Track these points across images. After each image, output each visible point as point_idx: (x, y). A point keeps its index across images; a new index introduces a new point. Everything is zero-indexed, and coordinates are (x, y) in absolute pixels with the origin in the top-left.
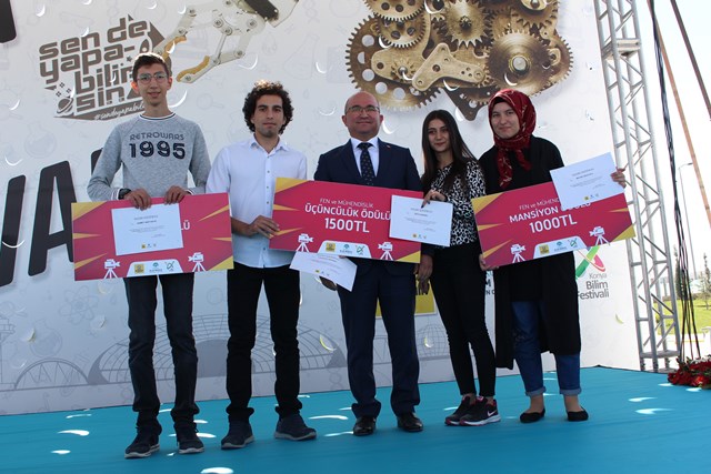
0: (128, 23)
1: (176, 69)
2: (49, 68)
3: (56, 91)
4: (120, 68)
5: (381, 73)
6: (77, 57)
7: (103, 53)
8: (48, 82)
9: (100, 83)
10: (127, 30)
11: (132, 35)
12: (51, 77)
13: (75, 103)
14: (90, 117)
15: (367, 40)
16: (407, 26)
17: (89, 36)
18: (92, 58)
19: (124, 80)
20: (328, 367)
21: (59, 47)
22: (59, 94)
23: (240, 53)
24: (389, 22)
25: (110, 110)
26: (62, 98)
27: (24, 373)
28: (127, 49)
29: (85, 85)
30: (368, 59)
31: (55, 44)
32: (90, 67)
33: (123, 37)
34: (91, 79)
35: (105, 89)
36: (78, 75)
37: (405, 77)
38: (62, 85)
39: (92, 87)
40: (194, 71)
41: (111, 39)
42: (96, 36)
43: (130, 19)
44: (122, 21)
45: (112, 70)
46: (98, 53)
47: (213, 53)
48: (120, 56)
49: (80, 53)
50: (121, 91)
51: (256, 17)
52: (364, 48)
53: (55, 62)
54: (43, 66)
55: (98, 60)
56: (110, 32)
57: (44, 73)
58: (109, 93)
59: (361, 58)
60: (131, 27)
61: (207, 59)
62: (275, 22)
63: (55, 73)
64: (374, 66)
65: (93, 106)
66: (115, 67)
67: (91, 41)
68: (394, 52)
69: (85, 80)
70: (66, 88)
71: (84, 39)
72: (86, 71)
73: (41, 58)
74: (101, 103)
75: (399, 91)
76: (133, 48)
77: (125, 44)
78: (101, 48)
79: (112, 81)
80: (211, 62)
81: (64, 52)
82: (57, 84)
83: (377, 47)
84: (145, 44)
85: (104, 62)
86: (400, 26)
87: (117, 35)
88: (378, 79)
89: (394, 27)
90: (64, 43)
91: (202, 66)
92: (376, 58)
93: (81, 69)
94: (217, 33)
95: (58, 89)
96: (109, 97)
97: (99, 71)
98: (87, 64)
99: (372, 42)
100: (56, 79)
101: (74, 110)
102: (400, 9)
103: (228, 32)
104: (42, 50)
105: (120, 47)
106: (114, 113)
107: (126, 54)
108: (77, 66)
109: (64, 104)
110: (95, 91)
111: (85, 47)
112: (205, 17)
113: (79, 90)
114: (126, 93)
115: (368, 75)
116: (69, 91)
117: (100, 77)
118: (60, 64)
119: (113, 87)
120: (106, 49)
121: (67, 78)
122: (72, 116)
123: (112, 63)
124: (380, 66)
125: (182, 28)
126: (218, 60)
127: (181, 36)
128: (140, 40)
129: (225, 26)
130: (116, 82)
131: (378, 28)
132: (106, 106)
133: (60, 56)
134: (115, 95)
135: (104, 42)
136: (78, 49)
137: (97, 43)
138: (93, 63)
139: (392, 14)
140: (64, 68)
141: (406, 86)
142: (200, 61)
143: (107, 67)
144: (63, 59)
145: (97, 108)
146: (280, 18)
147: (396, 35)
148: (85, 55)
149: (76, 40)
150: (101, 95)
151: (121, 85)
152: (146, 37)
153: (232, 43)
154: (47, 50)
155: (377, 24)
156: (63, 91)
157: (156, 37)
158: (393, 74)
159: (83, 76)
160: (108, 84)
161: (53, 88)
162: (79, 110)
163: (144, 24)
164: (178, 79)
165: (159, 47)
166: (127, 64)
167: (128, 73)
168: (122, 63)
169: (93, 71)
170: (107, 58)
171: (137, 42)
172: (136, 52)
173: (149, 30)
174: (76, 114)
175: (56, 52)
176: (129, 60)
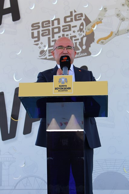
0: (74, 14)
1: (97, 37)
2: (36, 35)
3: (39, 46)
4: (69, 36)
6: (49, 30)
7: (62, 28)
8: (35, 41)
10: (73, 17)
11: (76, 20)
12: (36, 39)
13: (47, 52)
17: (55, 20)
21: (40, 25)
22: (40, 48)
26: (41, 49)
27: (19, 182)
28: (73, 27)
29: (52, 44)
31: (39, 23)
32: (55, 35)
33: (72, 21)
34: (55, 41)
36: (49, 38)
38: (42, 43)
40: (105, 39)
41: (65, 22)
42: (58, 20)
43: (75, 12)
44: (71, 13)
46: (59, 28)
47: (115, 30)
48: (70, 30)
49: (50, 28)
53: (38, 32)
54: (33, 34)
55: (59, 32)
56: (65, 18)
57: (33, 37)
60: (75, 16)
61: (112, 33)
63: (38, 37)
67: (56, 22)
69: (53, 41)
70: (43, 45)
71: (53, 21)
72: (53, 37)
73: (32, 30)
76: (76, 26)
77: (72, 24)
78: (61, 26)
80: (114, 34)
81: (43, 27)
82: (39, 42)
84: (82, 24)
85: (62, 33)
87: (68, 19)
90: (43, 23)
91: (109, 36)
93: (51, 36)
94: (117, 20)
95: (40, 45)
97: (59, 37)
98: (54, 33)
100: (39, 40)
101: (47, 56)
103: (123, 20)
104: (33, 26)
105: (70, 26)
107: (73, 29)
108: (49, 34)
109: (42, 52)
111: (53, 25)
112: (111, 12)
113: (49, 46)
116: (45, 46)
118: (41, 33)
120: (63, 26)
121: (44, 40)
122: (46, 59)
123: (66, 33)
125: (100, 17)
126: (117, 34)
127: (99, 21)
129: (121, 17)
133: (41, 29)
135: (62, 23)
136: (49, 26)
137: (59, 23)
140: (43, 35)
142: (109, 34)
143: (63, 35)
144: (42, 31)
148: (53, 29)
149: (49, 21)
152: (82, 21)
153: (124, 25)
154: (35, 26)
156: (42, 46)
157: (87, 21)
159: (51, 39)
161: (37, 45)
162: (49, 56)
163: (81, 14)
164: (98, 42)
165: (89, 26)
166: (73, 34)
167: (74, 39)
168: (70, 33)
169: (56, 37)
170: (63, 31)
171: (78, 23)
172: (78, 28)
173: (84, 17)
174: (48, 58)
175: (39, 27)
176: (74, 32)
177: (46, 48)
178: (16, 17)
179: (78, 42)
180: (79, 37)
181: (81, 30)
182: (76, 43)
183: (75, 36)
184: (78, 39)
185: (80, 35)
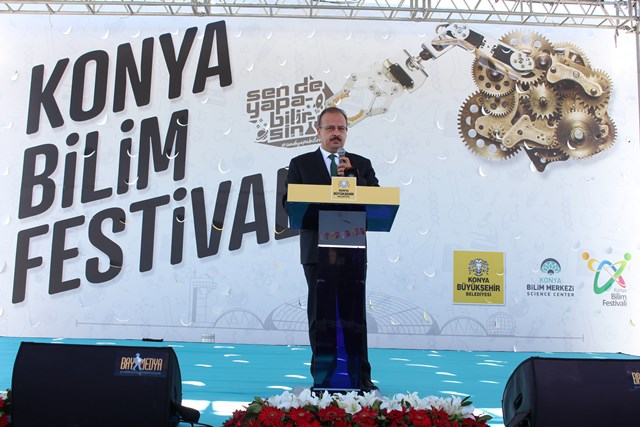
0: (309, 81)
2: (253, 108)
3: (256, 124)
4: (302, 112)
5: (482, 133)
6: (272, 102)
7: (291, 101)
8: (252, 117)
9: (287, 122)
10: (308, 86)
11: (312, 90)
12: (254, 114)
13: (269, 134)
14: (279, 144)
15: (474, 109)
16: (502, 100)
17: (282, 88)
18: (283, 103)
19: (304, 121)
20: (427, 334)
21: (260, 94)
22: (258, 126)
23: (385, 110)
24: (490, 96)
25: (293, 141)
26: (260, 129)
27: (221, 317)
28: (307, 100)
29: (277, 122)
30: (473, 122)
31: (258, 91)
32: (281, 110)
33: (306, 91)
34: (281, 118)
35: (291, 126)
36: (272, 114)
37: (498, 137)
38: (261, 120)
39: (281, 124)
40: (353, 119)
41: (297, 91)
42: (287, 88)
43: (311, 78)
44: (306, 79)
45: (296, 113)
46: (287, 100)
47: (366, 108)
48: (303, 104)
49: (275, 99)
50: (301, 128)
51: (398, 85)
52: (471, 114)
53: (257, 104)
54: (249, 106)
55: (287, 105)
56: (297, 86)
57: (249, 111)
58: (293, 129)
59: (468, 120)
60: (312, 84)
61: (362, 112)
62: (411, 90)
63: (257, 111)
64: (477, 127)
65: (281, 137)
66: (299, 111)
67: (283, 91)
68: (492, 119)
69: (277, 118)
70: (263, 123)
71: (279, 90)
72: (278, 112)
73: (248, 100)
74: (287, 136)
75: (493, 147)
76: (311, 99)
77: (307, 95)
78: (290, 97)
79: (296, 121)
80: (364, 114)
81: (264, 97)
82: (258, 119)
83: (480, 114)
84: (320, 97)
85: (291, 107)
86: (497, 100)
87: (301, 89)
88: (479, 136)
89: (493, 101)
90: (264, 91)
91: (358, 116)
92: (479, 122)
93: (275, 111)
94: (371, 94)
95: (258, 123)
96: (293, 132)
97: (287, 113)
98: (279, 107)
99: (477, 110)
100: (257, 115)
101: (268, 139)
102: (498, 88)
103: (378, 94)
104: (249, 94)
105: (302, 97)
106: (295, 144)
107: (306, 103)
108: (272, 108)
109: (261, 133)
110: (284, 127)
111: (279, 95)
112: (362, 82)
113: (272, 125)
114: (305, 130)
115: (472, 133)
116: (265, 125)
117: (287, 117)
118: (261, 105)
119: (296, 125)
120: (293, 98)
121: (265, 116)
122: (266, 143)
123: (296, 108)
124: (481, 127)
125: (346, 88)
126: (370, 113)
127: (345, 94)
128: (317, 94)
129: (376, 90)
130: (298, 122)
131: (482, 101)
132: (290, 138)
133: (261, 100)
134: (297, 131)
135: (292, 93)
136: (273, 96)
137: (287, 93)
138: (283, 107)
139: (492, 91)
140: (263, 109)
141: (498, 144)
142: (357, 113)
143: (293, 111)
144: (263, 102)
145: (284, 139)
146: (415, 88)
147: (494, 107)
148: (278, 101)
149: (273, 90)
150: (287, 130)
151: (301, 124)
152: (321, 92)
153: (380, 102)
154: (252, 95)
155: (482, 97)
156: (261, 124)
157: (328, 93)
158: (489, 134)
159: (275, 116)
160: (292, 123)
161: (254, 122)
162: (271, 139)
163: (320, 83)
165: (330, 100)
166: (307, 110)
167: (307, 116)
168: (303, 109)
169: (283, 112)
170: (293, 104)
171: (315, 94)
172: (314, 102)
173: (323, 87)
174: (269, 141)
175: (258, 97)
176: (308, 107)
177: (268, 128)
178: (226, 80)
179: (313, 121)
180: (314, 114)
181: (318, 105)
182: (310, 123)
183: (310, 113)
185: (317, 112)
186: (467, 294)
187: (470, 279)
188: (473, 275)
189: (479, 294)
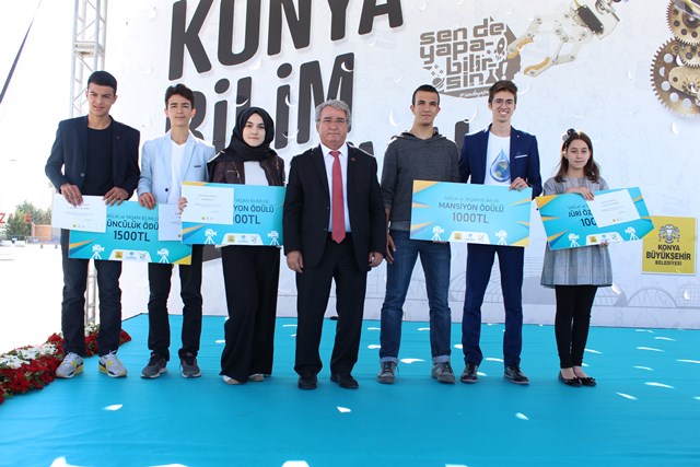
0: (490, 23)
1: (524, 64)
2: (427, 52)
3: (431, 71)
4: (481, 58)
5: (676, 86)
6: (449, 46)
7: (469, 45)
8: (426, 63)
9: (466, 69)
10: (489, 28)
11: (492, 33)
12: (428, 59)
13: (445, 82)
14: (456, 94)
15: (668, 58)
16: (698, 49)
17: (459, 30)
18: (460, 47)
19: (484, 69)
20: (615, 306)
21: (435, 36)
22: (433, 74)
23: (572, 58)
24: (686, 45)
25: (472, 90)
26: (435, 76)
28: (488, 44)
29: (454, 69)
30: (666, 73)
31: (433, 33)
32: (459, 55)
33: (485, 34)
34: (458, 65)
35: (470, 74)
36: (449, 60)
37: (693, 90)
38: (436, 67)
39: (459, 71)
40: (537, 67)
41: (476, 35)
42: (465, 31)
43: (492, 20)
44: (486, 21)
45: (475, 60)
46: (465, 44)
47: (552, 56)
48: (482, 49)
49: (451, 43)
50: (481, 76)
51: (587, 30)
52: (665, 64)
53: (432, 48)
54: (422, 50)
55: (465, 51)
56: (476, 29)
57: (423, 56)
58: (472, 77)
59: (662, 71)
60: (492, 26)
61: (547, 59)
62: (601, 36)
63: (431, 56)
64: (671, 79)
65: (459, 86)
66: (478, 57)
67: (460, 34)
68: (687, 70)
69: (454, 64)
70: (439, 69)
71: (455, 32)
72: (455, 58)
73: (422, 43)
74: (465, 85)
75: (687, 101)
76: (492, 44)
77: (487, 39)
78: (468, 40)
79: (475, 68)
80: (550, 62)
81: (439, 40)
82: (432, 65)
83: (674, 64)
84: (502, 41)
85: (469, 52)
86: (694, 49)
87: (480, 31)
88: (672, 90)
89: (688, 50)
90: (439, 33)
91: (544, 64)
92: (673, 73)
93: (451, 56)
94: (556, 40)
95: (433, 69)
96: (472, 81)
97: (465, 58)
98: (456, 52)
99: (671, 60)
100: (432, 61)
101: (444, 88)
102: (695, 35)
103: (565, 40)
104: (422, 37)
105: (482, 41)
106: (474, 94)
107: (487, 48)
108: (449, 53)
109: (437, 81)
110: (461, 75)
111: (456, 38)
112: (548, 26)
113: (449, 72)
114: (485, 79)
115: (666, 86)
116: (441, 72)
117: (465, 64)
118: (436, 49)
119: (475, 72)
120: (472, 42)
122: (442, 93)
123: (476, 53)
124: (675, 79)
125: (530, 32)
126: (556, 62)
127: (529, 38)
128: (498, 37)
129: (563, 34)
130: (478, 70)
131: (676, 49)
133: (436, 43)
134: (476, 79)
135: (470, 37)
136: (450, 40)
137: (465, 37)
138: (461, 52)
139: (688, 39)
140: (439, 54)
141: (693, 98)
142: (542, 60)
143: (472, 56)
144: (438, 46)
145: (462, 88)
146: (605, 32)
147: (690, 56)
148: (455, 45)
149: (449, 32)
150: (465, 78)
151: (481, 72)
152: (502, 36)
153: (567, 49)
154: (426, 38)
155: (677, 44)
156: (437, 71)
157: (511, 37)
158: (684, 87)
159: (452, 62)
160: (471, 70)
161: (429, 68)
162: (448, 88)
163: (502, 25)
164: (525, 72)
165: (513, 45)
166: (487, 56)
167: (488, 63)
168: (483, 54)
169: (460, 58)
170: (472, 49)
171: (496, 39)
172: (495, 47)
173: (505, 30)
174: (446, 91)
175: (433, 40)
176: (489, 52)
177: (444, 76)
178: (396, 20)
179: (494, 69)
180: (495, 61)
181: (500, 50)
182: (491, 71)
183: (490, 60)
184: (495, 65)
185: (498, 58)
186: (657, 262)
187: (659, 247)
188: (663, 242)
189: (669, 263)
